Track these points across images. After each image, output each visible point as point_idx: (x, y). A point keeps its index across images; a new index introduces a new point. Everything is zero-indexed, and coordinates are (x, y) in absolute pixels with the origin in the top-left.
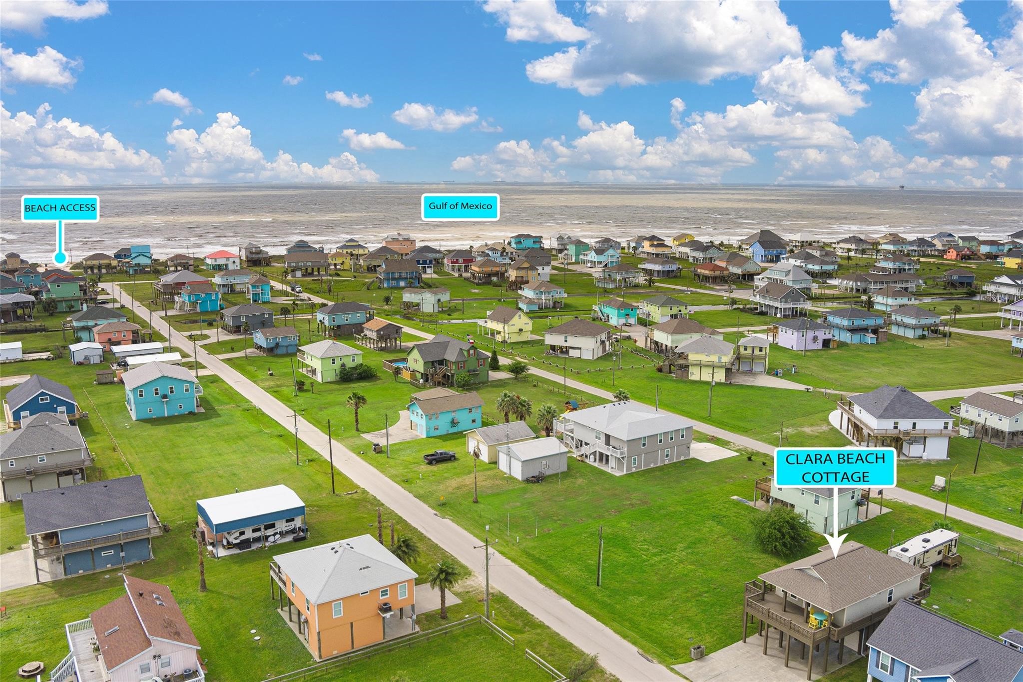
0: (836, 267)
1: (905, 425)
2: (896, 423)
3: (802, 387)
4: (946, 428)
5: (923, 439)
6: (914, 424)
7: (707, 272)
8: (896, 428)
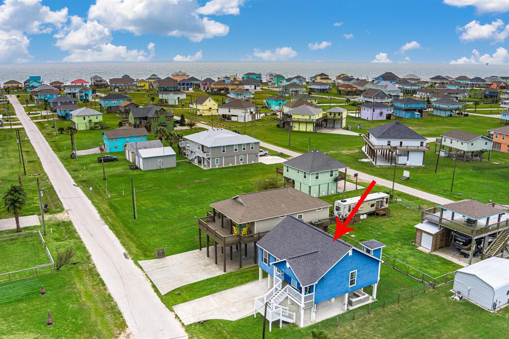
0: (420, 88)
1: (395, 143)
2: (389, 142)
3: (357, 134)
4: (422, 145)
5: (407, 153)
6: (401, 143)
7: (343, 89)
8: (389, 145)
